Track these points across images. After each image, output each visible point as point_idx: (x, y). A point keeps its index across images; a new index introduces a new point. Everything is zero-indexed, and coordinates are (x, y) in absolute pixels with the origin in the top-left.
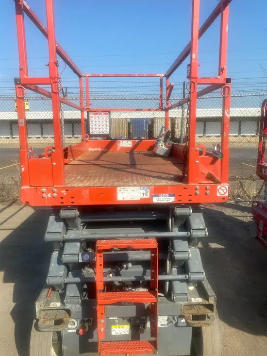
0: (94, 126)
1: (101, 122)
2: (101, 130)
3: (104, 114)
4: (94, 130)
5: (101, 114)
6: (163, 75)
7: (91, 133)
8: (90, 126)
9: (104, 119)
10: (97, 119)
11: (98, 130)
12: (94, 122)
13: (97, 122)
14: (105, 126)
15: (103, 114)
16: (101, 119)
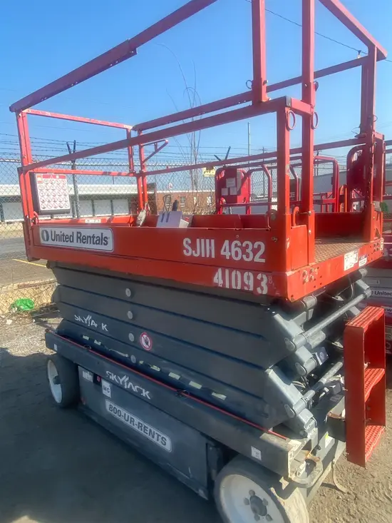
0: (46, 197)
1: (57, 191)
2: (58, 202)
3: (60, 177)
4: (46, 203)
5: (54, 177)
6: (130, 127)
7: (41, 209)
8: (40, 197)
9: (61, 185)
10: (50, 185)
11: (52, 203)
12: (45, 191)
13: (51, 191)
14: (63, 196)
15: (58, 177)
16: (55, 185)
